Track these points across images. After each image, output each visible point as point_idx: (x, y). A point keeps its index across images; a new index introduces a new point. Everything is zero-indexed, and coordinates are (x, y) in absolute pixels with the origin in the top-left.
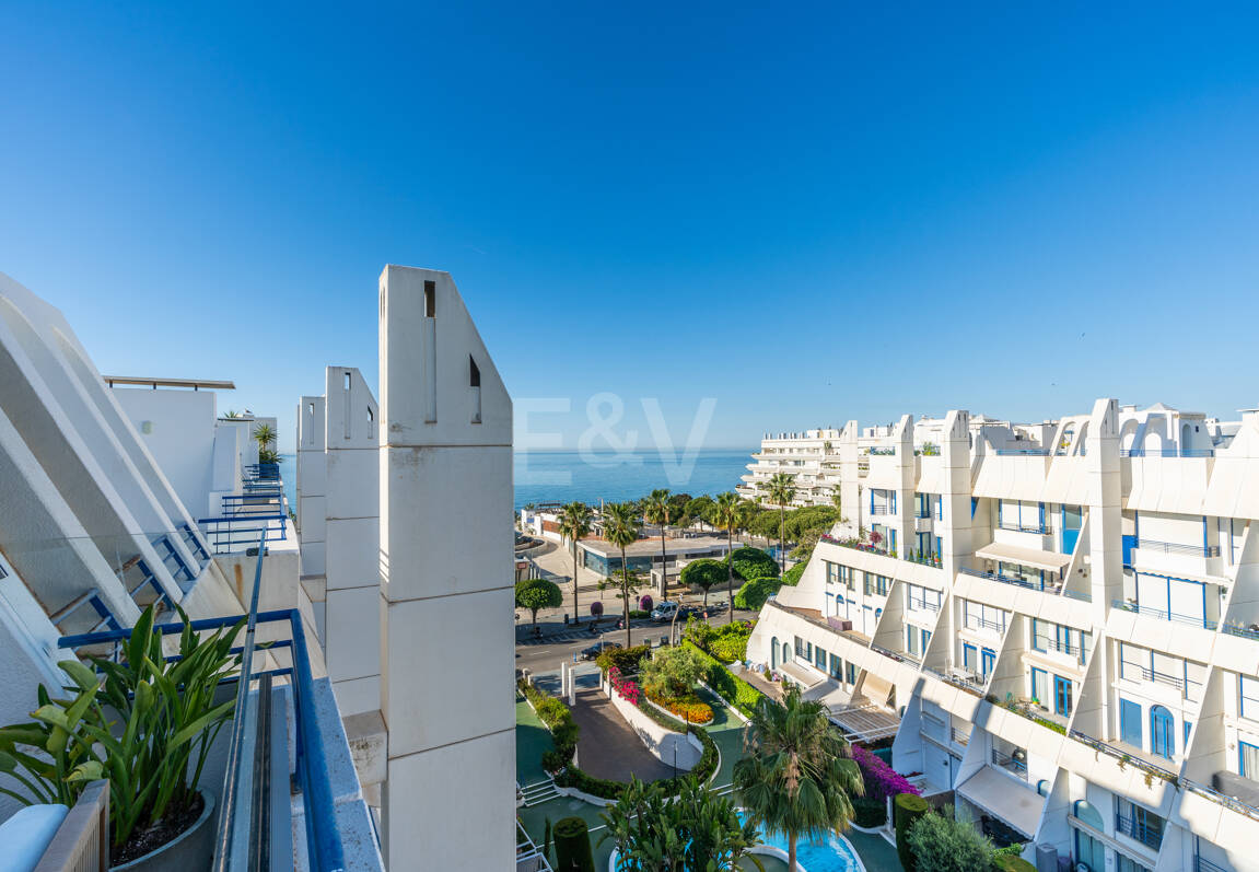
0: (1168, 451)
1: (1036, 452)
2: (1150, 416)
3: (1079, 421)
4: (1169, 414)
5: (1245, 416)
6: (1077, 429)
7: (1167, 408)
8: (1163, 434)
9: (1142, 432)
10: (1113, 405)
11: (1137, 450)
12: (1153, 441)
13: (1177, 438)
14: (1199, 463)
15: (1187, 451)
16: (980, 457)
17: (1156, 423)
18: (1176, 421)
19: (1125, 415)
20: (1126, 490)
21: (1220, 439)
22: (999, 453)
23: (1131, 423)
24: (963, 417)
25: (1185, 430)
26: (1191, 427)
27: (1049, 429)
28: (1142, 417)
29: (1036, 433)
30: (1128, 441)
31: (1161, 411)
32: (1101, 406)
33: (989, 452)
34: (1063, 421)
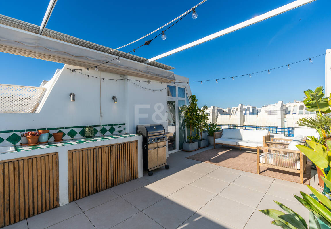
0: (250, 114)
1: (227, 114)
2: (248, 107)
3: (236, 108)
4: (250, 107)
5: (262, 107)
6: (235, 110)
7: (250, 106)
8: (250, 111)
9: (246, 110)
10: (242, 105)
11: (245, 114)
12: (248, 112)
13: (252, 112)
14: (255, 116)
15: (253, 114)
16: (217, 115)
17: (249, 108)
18: (252, 108)
19: (244, 107)
20: (244, 121)
21: (258, 112)
22: (221, 115)
23: (244, 108)
24: (214, 107)
25: (253, 110)
26: (254, 109)
27: (230, 110)
28: (246, 107)
29: (227, 110)
30: (244, 112)
31: (249, 106)
32: (240, 105)
33: (219, 114)
34: (233, 108)
